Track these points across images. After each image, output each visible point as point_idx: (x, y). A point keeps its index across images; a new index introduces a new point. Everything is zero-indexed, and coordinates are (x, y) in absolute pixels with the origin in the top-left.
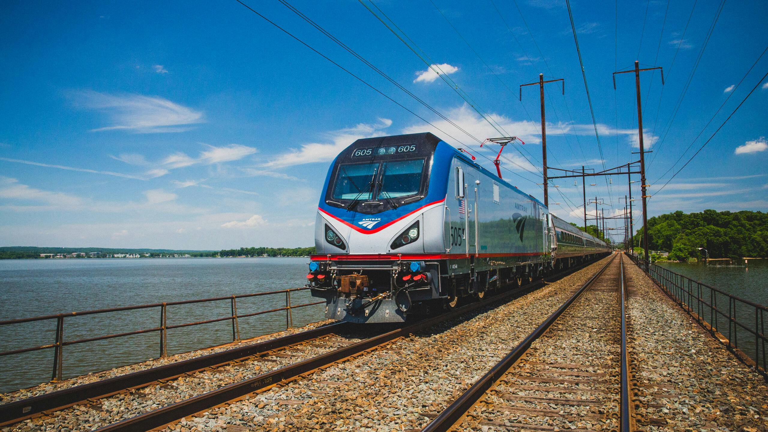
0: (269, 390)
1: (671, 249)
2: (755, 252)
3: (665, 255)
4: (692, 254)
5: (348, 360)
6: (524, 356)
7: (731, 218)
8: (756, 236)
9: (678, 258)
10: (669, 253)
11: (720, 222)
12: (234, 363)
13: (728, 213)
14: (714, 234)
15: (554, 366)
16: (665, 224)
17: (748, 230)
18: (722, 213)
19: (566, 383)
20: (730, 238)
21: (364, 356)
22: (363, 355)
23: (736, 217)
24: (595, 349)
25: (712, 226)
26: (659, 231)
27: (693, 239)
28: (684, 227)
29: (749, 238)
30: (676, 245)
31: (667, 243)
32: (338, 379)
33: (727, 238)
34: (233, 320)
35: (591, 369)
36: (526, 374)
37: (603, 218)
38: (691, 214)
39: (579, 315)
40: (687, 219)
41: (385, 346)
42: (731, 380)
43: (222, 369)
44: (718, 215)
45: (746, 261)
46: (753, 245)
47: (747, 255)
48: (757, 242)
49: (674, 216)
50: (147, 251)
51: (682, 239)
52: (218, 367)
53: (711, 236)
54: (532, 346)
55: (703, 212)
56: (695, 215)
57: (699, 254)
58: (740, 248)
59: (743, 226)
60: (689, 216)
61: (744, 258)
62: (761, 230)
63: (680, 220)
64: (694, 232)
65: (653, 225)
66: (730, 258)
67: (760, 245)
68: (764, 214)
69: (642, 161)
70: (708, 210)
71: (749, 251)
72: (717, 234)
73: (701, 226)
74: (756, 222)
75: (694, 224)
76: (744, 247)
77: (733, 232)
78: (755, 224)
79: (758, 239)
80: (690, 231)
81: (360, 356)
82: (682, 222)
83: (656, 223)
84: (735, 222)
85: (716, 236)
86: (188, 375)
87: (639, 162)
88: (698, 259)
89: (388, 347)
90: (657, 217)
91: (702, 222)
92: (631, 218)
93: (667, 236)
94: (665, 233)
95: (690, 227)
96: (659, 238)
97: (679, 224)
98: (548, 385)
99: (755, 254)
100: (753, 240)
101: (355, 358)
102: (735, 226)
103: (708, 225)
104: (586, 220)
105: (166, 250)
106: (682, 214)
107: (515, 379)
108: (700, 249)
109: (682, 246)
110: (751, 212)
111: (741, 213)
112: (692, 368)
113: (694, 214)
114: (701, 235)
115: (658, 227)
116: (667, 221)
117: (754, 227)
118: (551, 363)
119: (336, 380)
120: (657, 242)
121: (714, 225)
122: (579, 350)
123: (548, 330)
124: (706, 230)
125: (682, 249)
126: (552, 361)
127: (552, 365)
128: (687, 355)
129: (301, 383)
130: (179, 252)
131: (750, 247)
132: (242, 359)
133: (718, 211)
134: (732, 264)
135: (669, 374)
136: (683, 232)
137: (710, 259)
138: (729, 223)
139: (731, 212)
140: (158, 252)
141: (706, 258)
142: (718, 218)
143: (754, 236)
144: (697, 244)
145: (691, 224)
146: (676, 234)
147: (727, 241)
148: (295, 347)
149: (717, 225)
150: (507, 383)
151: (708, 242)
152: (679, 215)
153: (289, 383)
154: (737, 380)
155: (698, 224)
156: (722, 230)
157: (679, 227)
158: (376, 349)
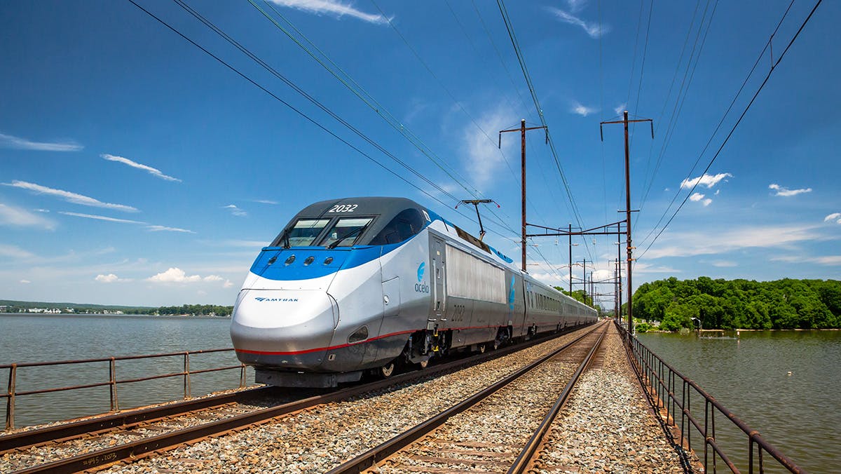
0: (108, 469)
1: (663, 319)
2: (748, 324)
3: (657, 324)
4: (684, 324)
5: (228, 434)
6: (432, 433)
7: (725, 287)
8: (750, 307)
9: (670, 328)
10: (661, 322)
11: (714, 291)
12: (87, 437)
13: (722, 282)
14: (708, 303)
15: (462, 444)
16: (657, 291)
17: (742, 300)
18: (717, 281)
19: (462, 464)
20: (725, 308)
21: (250, 430)
22: (249, 428)
23: (731, 286)
24: (517, 425)
25: (706, 295)
26: (651, 298)
27: (686, 308)
28: (678, 294)
29: (743, 308)
30: (668, 313)
31: (659, 312)
32: (200, 456)
33: (721, 308)
34: (111, 387)
35: (498, 449)
36: (423, 453)
37: (592, 283)
38: (686, 281)
39: (523, 388)
40: (680, 287)
41: (282, 419)
42: (647, 460)
43: (69, 443)
44: (712, 283)
45: (738, 333)
46: (747, 316)
47: (740, 326)
48: (751, 313)
49: (668, 283)
50: (70, 305)
51: (675, 307)
52: (64, 442)
53: (704, 306)
54: (449, 421)
55: (697, 280)
56: (689, 283)
57: (692, 324)
58: (733, 319)
59: (737, 295)
60: (683, 284)
61: (738, 330)
62: (755, 300)
63: (673, 287)
64: (688, 301)
65: (645, 292)
66: (722, 329)
67: (753, 315)
68: (759, 283)
69: (628, 221)
70: (702, 278)
71: (742, 322)
72: (711, 304)
73: (695, 294)
74: (752, 291)
75: (688, 292)
76: (737, 318)
77: (726, 302)
78: (749, 293)
79: (752, 310)
80: (683, 300)
81: (246, 429)
82: (675, 289)
83: (648, 290)
84: (729, 291)
85: (709, 306)
86: (19, 450)
87: (625, 221)
88: (690, 330)
89: (285, 420)
90: (650, 283)
91: (696, 290)
92: (620, 283)
93: (659, 304)
94: (658, 301)
95: (684, 295)
96: (651, 306)
97: (673, 291)
98: (440, 466)
99: (749, 326)
100: (747, 311)
101: (237, 432)
102: (729, 295)
103: (702, 293)
104: (571, 283)
105: (93, 305)
106: (676, 281)
107: (407, 458)
108: (693, 319)
109: (675, 315)
110: (747, 281)
111: (736, 281)
112: (611, 447)
113: (688, 281)
114: (693, 304)
115: (651, 294)
116: (661, 288)
117: (748, 297)
118: (459, 442)
119: (198, 457)
120: (649, 310)
121: (708, 293)
122: (498, 427)
123: (479, 403)
124: (699, 298)
125: (674, 318)
126: (461, 440)
127: (459, 444)
128: (613, 433)
129: (154, 460)
130: (110, 308)
131: (744, 318)
132: (101, 431)
133: (713, 279)
134: (724, 336)
135: (581, 454)
136: (676, 301)
137: (703, 330)
138: (723, 291)
139: (726, 280)
140: (84, 308)
141: (698, 329)
142: (712, 286)
143: (748, 306)
144: (689, 313)
145: (684, 292)
146: (668, 302)
147: (721, 312)
148: (175, 419)
149: (711, 293)
150: (393, 463)
151: (702, 312)
152: (672, 283)
153: (139, 460)
154: (653, 460)
155: (692, 291)
156: (716, 299)
157: (673, 295)
158: (269, 422)
